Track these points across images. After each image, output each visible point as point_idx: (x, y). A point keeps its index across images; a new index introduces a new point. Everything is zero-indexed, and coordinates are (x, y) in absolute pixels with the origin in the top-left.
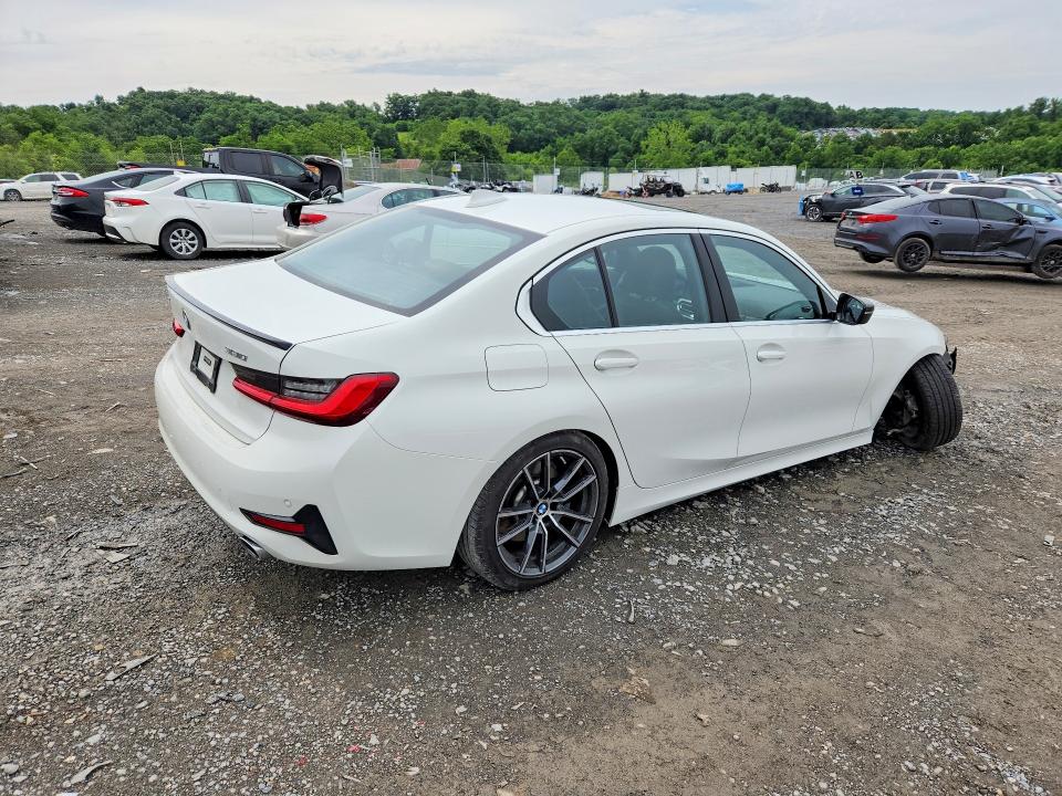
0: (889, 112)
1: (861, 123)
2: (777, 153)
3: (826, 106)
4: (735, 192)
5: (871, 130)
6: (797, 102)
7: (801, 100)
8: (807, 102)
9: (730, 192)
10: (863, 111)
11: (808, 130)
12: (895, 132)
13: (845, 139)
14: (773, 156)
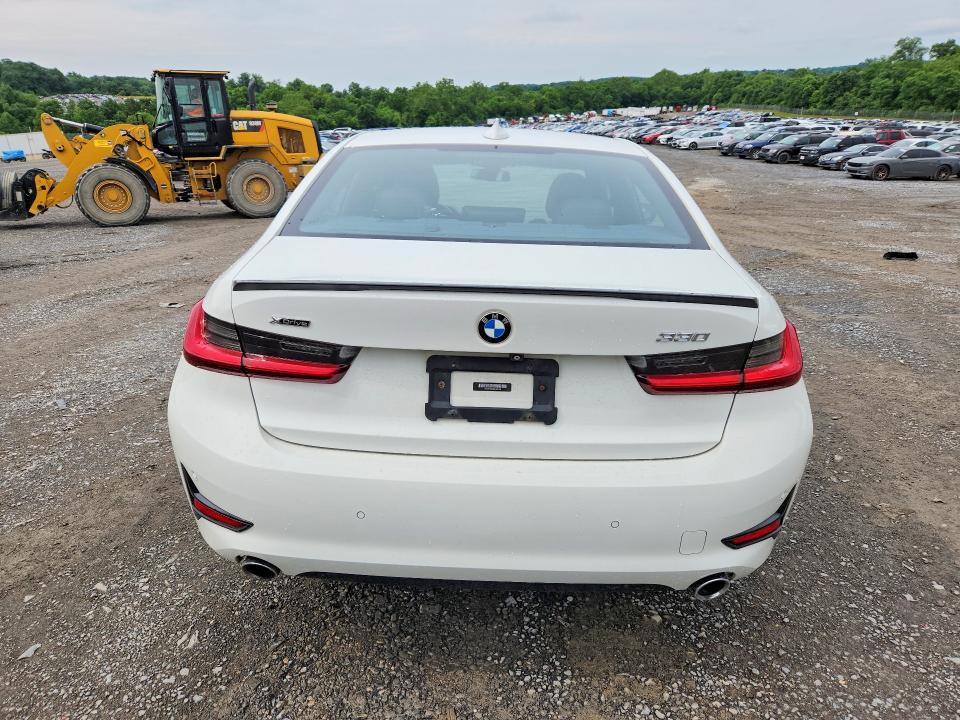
0: (121, 80)
1: (99, 89)
2: (22, 119)
3: (56, 72)
4: (16, 159)
5: (111, 97)
6: (21, 66)
7: (26, 64)
8: (33, 67)
9: (9, 161)
10: (96, 78)
11: (45, 96)
12: (137, 99)
13: (91, 105)
14: (17, 122)
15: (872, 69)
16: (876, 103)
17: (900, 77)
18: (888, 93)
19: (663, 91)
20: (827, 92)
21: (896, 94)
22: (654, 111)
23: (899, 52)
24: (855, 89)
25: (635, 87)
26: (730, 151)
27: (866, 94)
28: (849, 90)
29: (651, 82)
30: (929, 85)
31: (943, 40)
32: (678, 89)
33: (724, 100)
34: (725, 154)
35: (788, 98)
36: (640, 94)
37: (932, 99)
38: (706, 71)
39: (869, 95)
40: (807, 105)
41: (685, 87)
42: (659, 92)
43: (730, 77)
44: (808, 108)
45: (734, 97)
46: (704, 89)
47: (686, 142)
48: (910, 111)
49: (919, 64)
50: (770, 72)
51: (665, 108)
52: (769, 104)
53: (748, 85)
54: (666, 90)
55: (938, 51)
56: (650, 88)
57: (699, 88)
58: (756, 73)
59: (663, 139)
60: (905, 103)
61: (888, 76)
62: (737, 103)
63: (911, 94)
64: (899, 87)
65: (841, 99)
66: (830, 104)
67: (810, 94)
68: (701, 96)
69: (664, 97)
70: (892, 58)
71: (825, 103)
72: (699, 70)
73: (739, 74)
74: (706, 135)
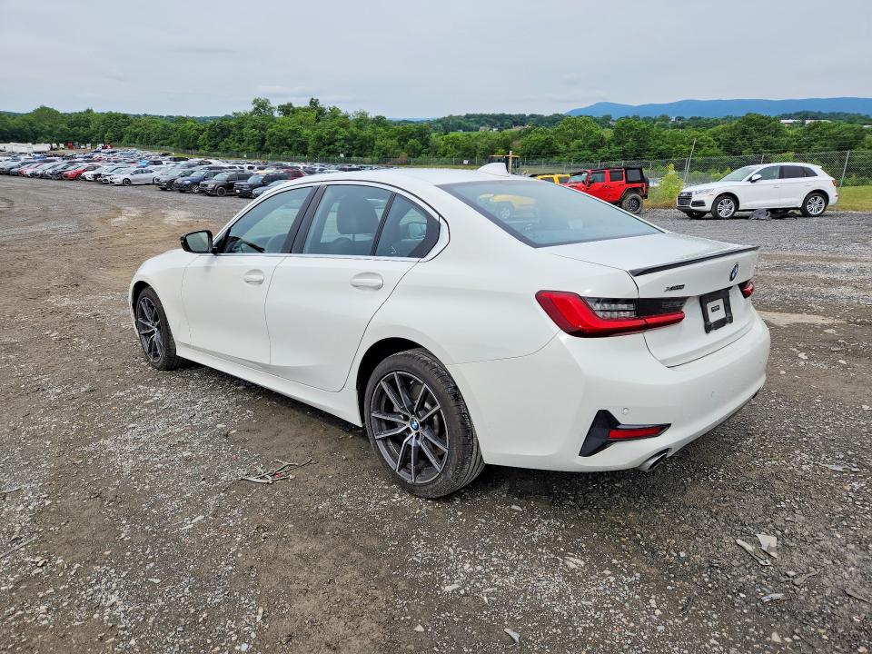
15: (241, 121)
16: (251, 148)
17: (263, 128)
18: (257, 140)
19: (48, 128)
20: (210, 138)
21: (263, 141)
22: (44, 147)
23: (256, 109)
24: (232, 136)
25: (13, 123)
26: (169, 186)
27: (241, 141)
28: (227, 136)
29: (31, 118)
30: (285, 136)
31: (284, 102)
32: (64, 126)
33: (117, 140)
34: (164, 189)
35: (178, 142)
36: (20, 129)
37: (290, 146)
38: (89, 111)
39: (243, 141)
40: (197, 147)
41: (71, 125)
42: (42, 128)
43: (117, 118)
44: (198, 150)
45: (126, 137)
46: (92, 127)
47: (119, 178)
48: (277, 155)
49: (273, 119)
50: (153, 117)
51: (54, 145)
52: (162, 145)
53: (136, 127)
54: (51, 126)
55: (283, 110)
56: (31, 124)
57: (87, 126)
58: (139, 116)
59: (89, 175)
60: (272, 148)
61: (254, 127)
62: (131, 143)
63: (274, 142)
64: (264, 136)
65: (222, 143)
66: (215, 147)
67: (197, 138)
68: (92, 135)
69: (50, 133)
70: (252, 114)
71: (211, 146)
72: (82, 109)
73: (125, 116)
74: (137, 172)
